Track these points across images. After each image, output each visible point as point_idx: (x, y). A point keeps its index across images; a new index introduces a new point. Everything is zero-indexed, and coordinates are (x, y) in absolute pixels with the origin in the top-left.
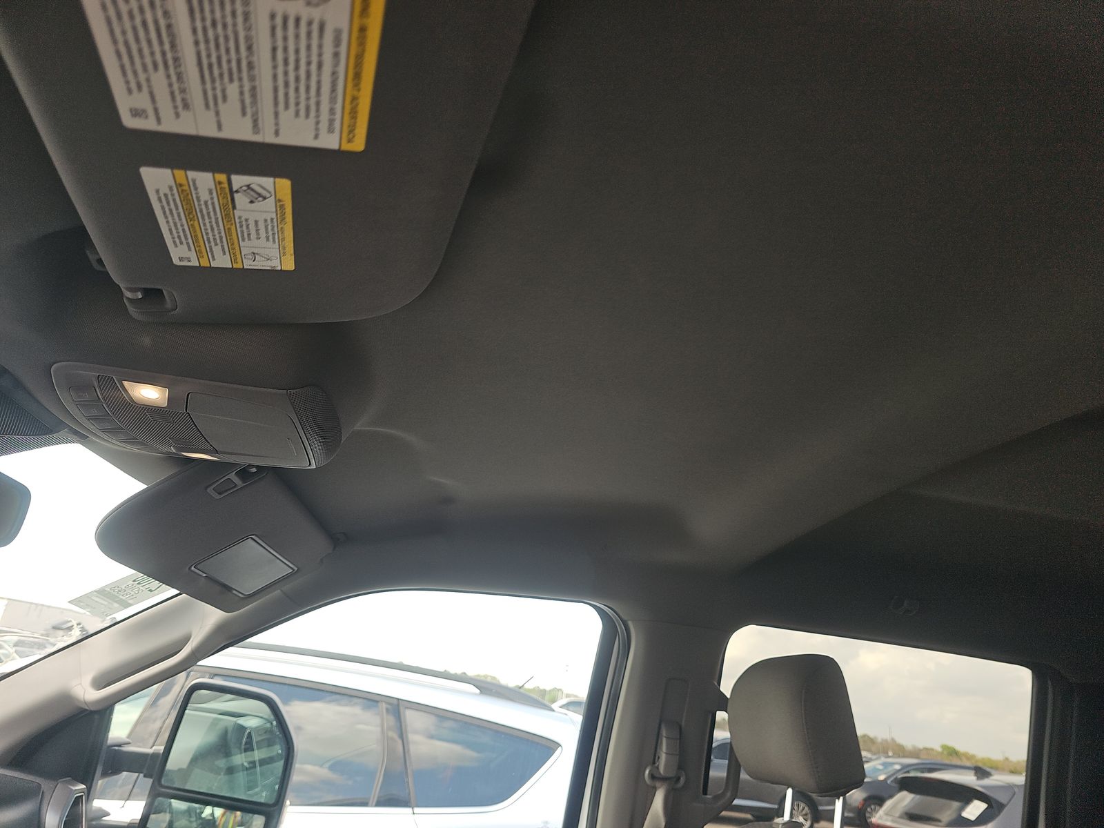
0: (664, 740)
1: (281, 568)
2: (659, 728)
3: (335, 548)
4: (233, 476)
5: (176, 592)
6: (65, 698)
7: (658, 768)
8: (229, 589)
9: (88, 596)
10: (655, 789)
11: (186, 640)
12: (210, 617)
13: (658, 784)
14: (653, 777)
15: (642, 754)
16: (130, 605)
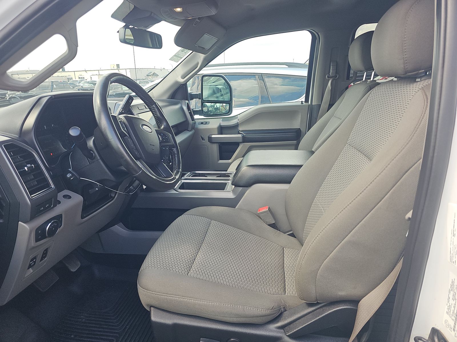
0: (331, 66)
1: (214, 40)
2: (330, 64)
3: (226, 31)
4: (197, 20)
5: (191, 51)
6: (177, 82)
7: (330, 74)
8: (204, 48)
9: (172, 57)
10: (329, 80)
11: (198, 63)
12: (201, 57)
13: (330, 79)
14: (328, 77)
15: (325, 71)
16: (182, 58)
